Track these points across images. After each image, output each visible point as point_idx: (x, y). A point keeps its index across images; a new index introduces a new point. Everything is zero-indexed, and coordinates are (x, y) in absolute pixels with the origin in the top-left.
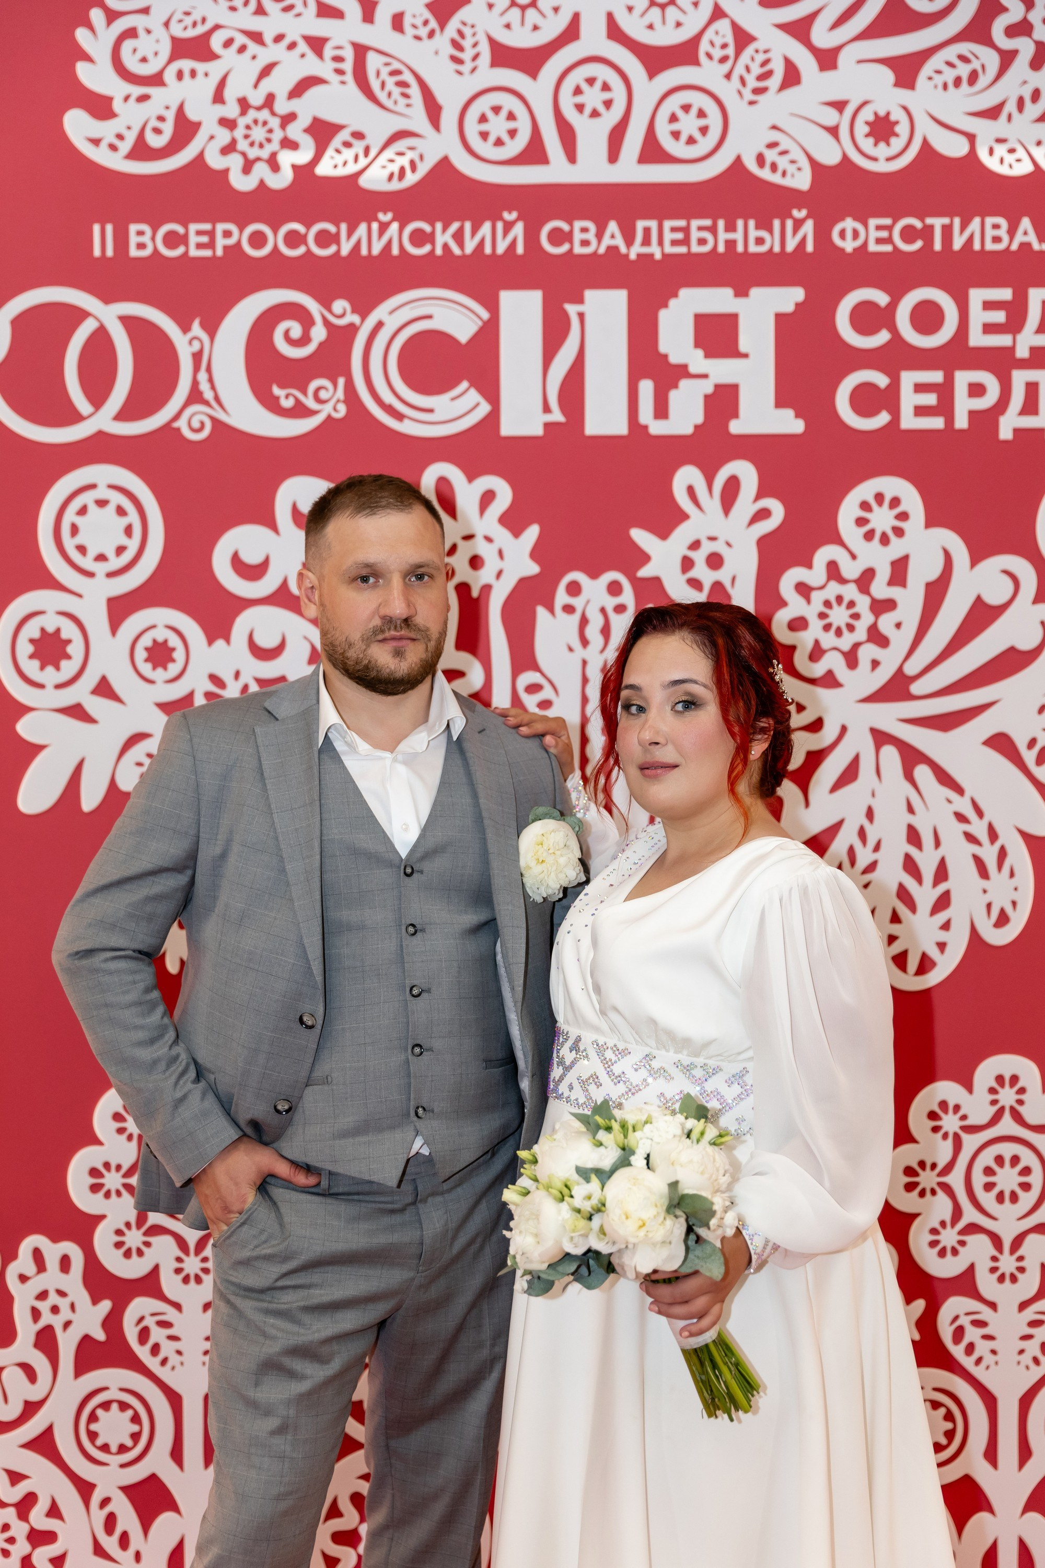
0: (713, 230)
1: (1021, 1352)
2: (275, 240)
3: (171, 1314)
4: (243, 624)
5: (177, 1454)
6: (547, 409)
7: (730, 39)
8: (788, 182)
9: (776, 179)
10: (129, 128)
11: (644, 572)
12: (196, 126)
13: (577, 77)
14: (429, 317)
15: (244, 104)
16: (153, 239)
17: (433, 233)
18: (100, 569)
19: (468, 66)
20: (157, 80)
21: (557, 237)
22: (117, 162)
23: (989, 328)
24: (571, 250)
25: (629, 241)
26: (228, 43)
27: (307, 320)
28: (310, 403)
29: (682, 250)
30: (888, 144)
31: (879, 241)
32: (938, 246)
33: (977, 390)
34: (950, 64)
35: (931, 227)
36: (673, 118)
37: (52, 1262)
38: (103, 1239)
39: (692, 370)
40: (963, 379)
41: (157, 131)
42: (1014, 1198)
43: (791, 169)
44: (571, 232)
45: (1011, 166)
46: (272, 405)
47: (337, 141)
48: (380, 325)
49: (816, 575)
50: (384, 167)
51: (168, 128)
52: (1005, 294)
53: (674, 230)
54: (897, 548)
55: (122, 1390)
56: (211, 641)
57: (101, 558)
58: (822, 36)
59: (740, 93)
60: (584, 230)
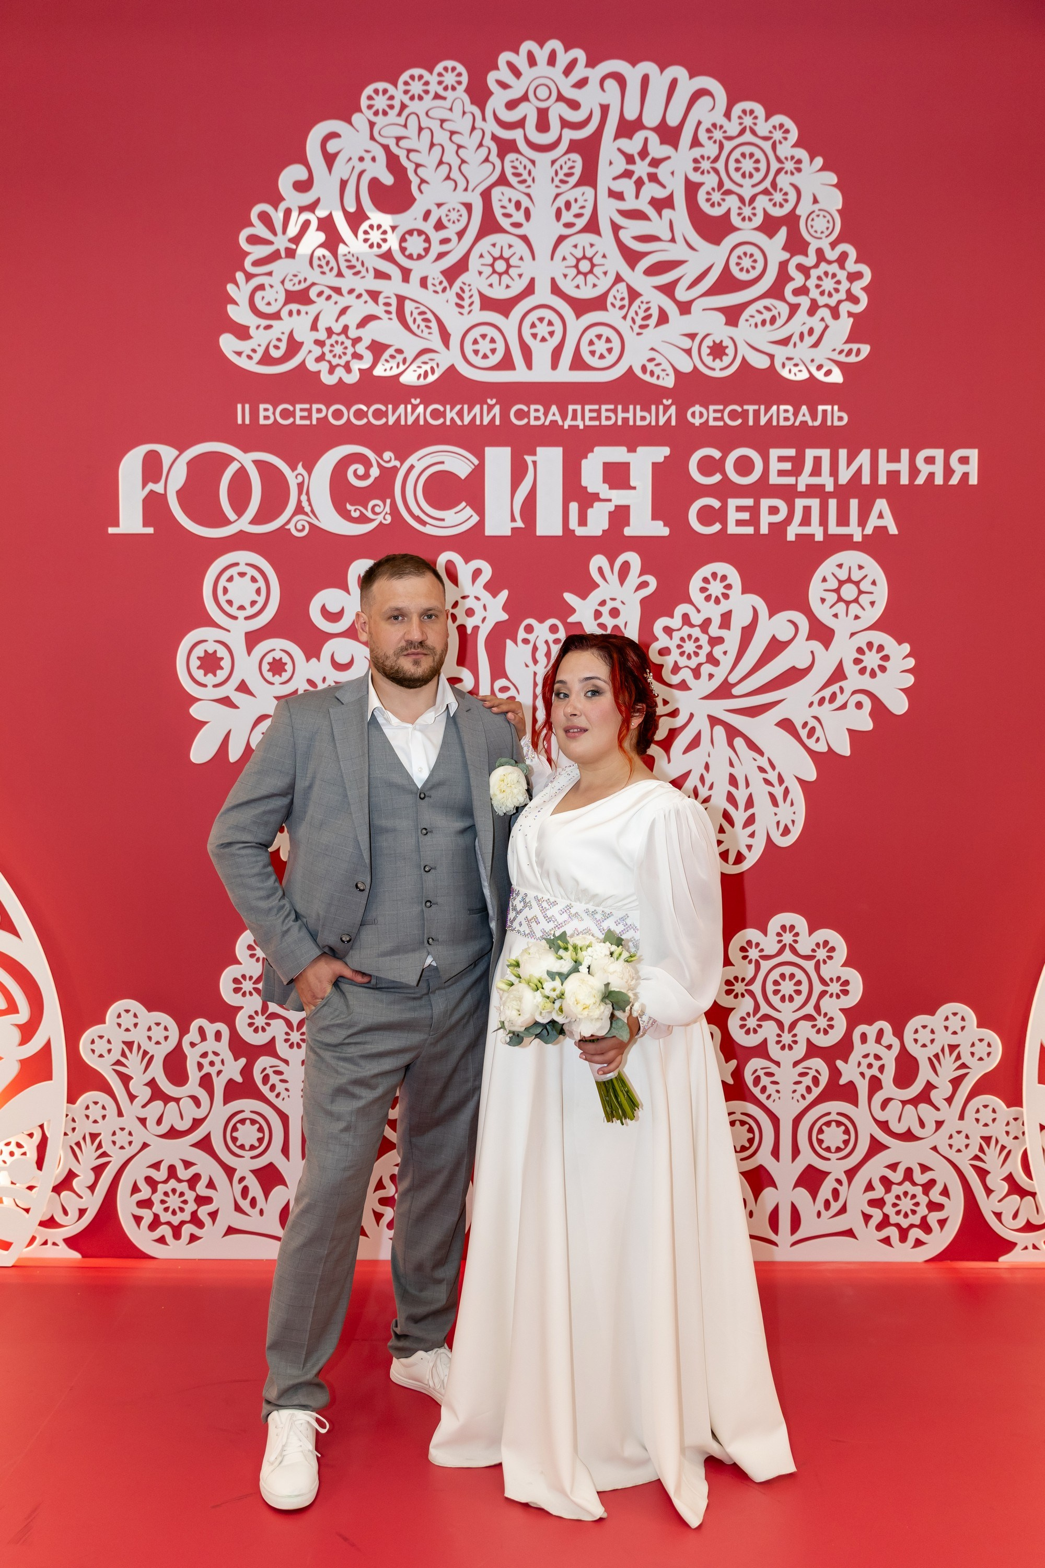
0: (615, 411)
1: (794, 1091)
2: (349, 415)
3: (282, 1067)
4: (328, 648)
5: (285, 1151)
6: (513, 519)
7: (626, 295)
8: (660, 383)
9: (653, 380)
10: (259, 345)
11: (572, 619)
12: (301, 344)
13: (533, 317)
14: (443, 463)
15: (330, 331)
16: (274, 413)
17: (445, 411)
18: (241, 614)
19: (467, 309)
20: (277, 316)
21: (520, 415)
22: (252, 366)
23: (781, 473)
24: (529, 422)
25: (564, 418)
26: (320, 294)
27: (367, 464)
28: (369, 514)
29: (597, 423)
30: (721, 360)
31: (715, 419)
32: (751, 423)
33: (774, 510)
34: (759, 312)
35: (747, 411)
36: (591, 343)
37: (210, 1035)
38: (241, 1021)
39: (602, 496)
40: (765, 503)
41: (277, 347)
42: (791, 999)
43: (662, 374)
44: (529, 411)
45: (795, 374)
46: (346, 515)
47: (386, 355)
48: (412, 467)
49: (675, 622)
50: (415, 371)
51: (283, 346)
52: (791, 452)
53: (591, 411)
54: (725, 606)
55: (252, 1112)
56: (308, 660)
57: (242, 608)
58: (682, 294)
59: (631, 327)
60: (537, 410)
